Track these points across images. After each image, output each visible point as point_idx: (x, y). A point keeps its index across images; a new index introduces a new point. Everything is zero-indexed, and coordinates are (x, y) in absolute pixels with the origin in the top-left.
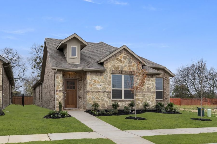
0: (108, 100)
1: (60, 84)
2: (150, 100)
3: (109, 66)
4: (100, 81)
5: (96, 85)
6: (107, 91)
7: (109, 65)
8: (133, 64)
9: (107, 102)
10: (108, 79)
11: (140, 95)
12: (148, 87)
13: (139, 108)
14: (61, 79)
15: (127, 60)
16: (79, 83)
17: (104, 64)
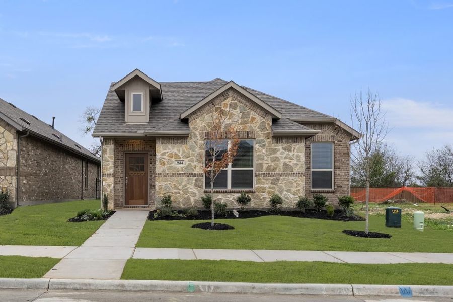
0: (196, 191)
1: (109, 161)
2: (290, 190)
3: (199, 125)
4: (180, 155)
5: (172, 163)
6: (195, 174)
7: (200, 122)
8: (252, 117)
9: (194, 194)
10: (197, 150)
11: (267, 180)
12: (285, 164)
13: (264, 207)
14: (111, 154)
15: (238, 110)
16: (151, 159)
17: (189, 121)
